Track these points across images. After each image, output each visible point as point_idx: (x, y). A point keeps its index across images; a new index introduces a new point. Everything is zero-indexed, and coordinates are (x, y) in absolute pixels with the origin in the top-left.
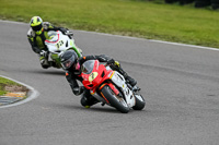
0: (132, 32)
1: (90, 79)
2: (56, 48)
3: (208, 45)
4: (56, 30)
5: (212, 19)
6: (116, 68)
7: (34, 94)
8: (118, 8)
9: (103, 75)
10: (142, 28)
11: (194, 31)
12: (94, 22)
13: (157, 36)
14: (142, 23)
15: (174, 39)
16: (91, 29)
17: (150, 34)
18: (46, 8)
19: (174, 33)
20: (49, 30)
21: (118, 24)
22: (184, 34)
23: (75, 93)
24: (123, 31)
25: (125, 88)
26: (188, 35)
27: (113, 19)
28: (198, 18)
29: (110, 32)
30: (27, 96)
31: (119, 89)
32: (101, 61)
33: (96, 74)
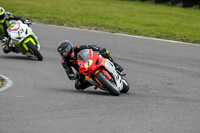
0: (98, 27)
1: (86, 66)
2: (17, 36)
3: (168, 38)
4: (16, 19)
5: (171, 14)
6: (106, 56)
7: (9, 83)
8: (85, 5)
9: (97, 62)
10: (107, 23)
11: (154, 25)
12: (62, 17)
13: (120, 30)
14: (107, 18)
15: (136, 32)
16: (60, 23)
17: (114, 28)
18: (19, 5)
19: (136, 27)
20: (10, 19)
21: (85, 19)
22: (145, 28)
23: (70, 78)
24: (89, 25)
25: (115, 74)
26: (149, 28)
27: (80, 15)
28: (158, 13)
29: (77, 27)
30: (3, 85)
31: (111, 74)
32: (94, 50)
33: (91, 62)
